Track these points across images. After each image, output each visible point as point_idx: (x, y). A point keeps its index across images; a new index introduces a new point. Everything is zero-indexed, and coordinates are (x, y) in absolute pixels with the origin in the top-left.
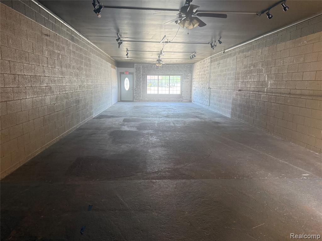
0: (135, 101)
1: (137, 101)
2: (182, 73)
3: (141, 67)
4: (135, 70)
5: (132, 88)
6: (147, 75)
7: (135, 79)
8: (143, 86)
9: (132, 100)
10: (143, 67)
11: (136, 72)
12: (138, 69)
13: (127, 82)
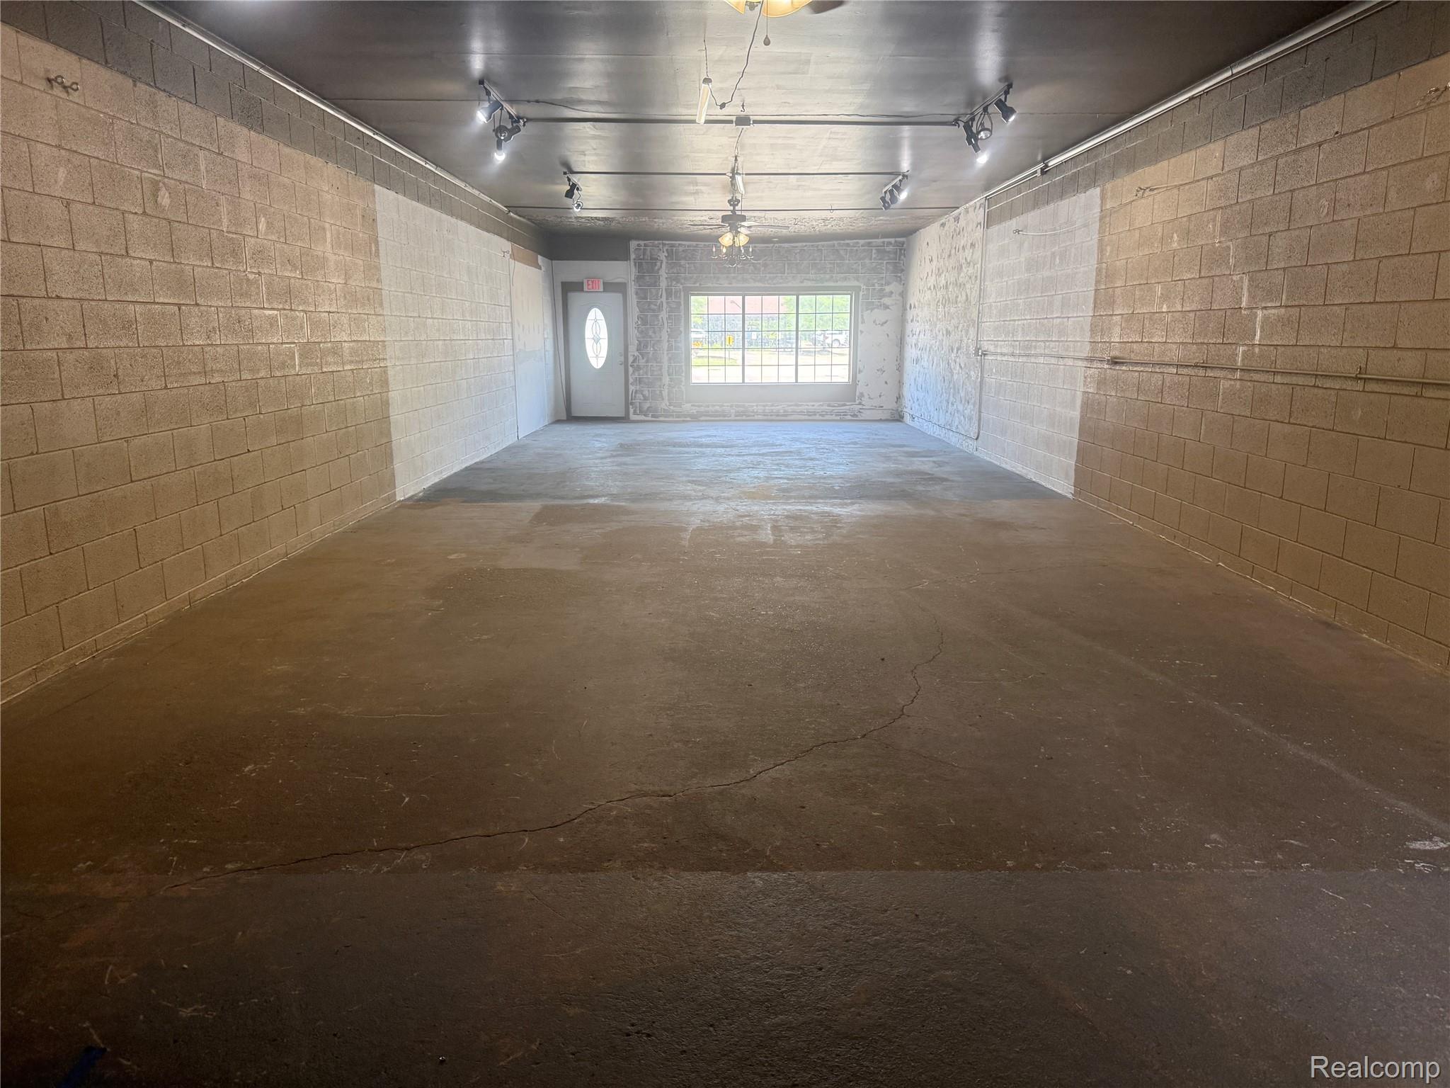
0: (633, 417)
1: (642, 417)
2: (857, 279)
3: (663, 256)
4: (634, 270)
5: (622, 359)
6: (689, 292)
7: (634, 312)
9: (622, 414)
10: (670, 255)
11: (639, 279)
12: (647, 268)
13: (598, 329)
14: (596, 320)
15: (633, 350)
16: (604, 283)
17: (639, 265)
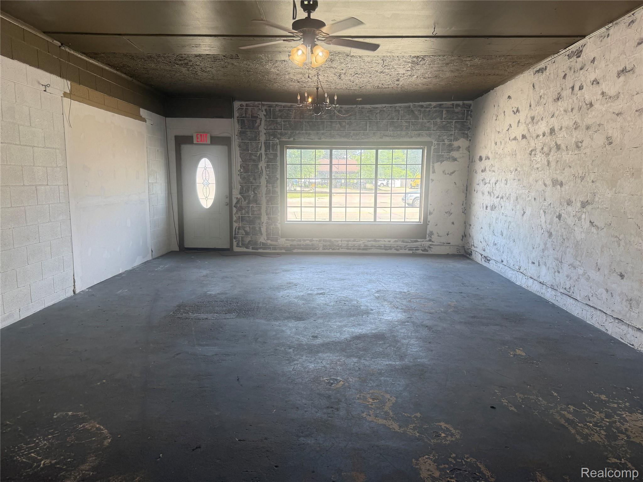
0: (236, 249)
1: (244, 250)
2: (430, 135)
3: (262, 114)
4: (237, 126)
5: (228, 200)
6: (284, 145)
7: (237, 161)
8: (268, 192)
9: (227, 246)
10: (269, 113)
11: (242, 134)
12: (248, 125)
13: (207, 175)
14: (205, 168)
15: (236, 194)
16: (212, 138)
17: (241, 121)
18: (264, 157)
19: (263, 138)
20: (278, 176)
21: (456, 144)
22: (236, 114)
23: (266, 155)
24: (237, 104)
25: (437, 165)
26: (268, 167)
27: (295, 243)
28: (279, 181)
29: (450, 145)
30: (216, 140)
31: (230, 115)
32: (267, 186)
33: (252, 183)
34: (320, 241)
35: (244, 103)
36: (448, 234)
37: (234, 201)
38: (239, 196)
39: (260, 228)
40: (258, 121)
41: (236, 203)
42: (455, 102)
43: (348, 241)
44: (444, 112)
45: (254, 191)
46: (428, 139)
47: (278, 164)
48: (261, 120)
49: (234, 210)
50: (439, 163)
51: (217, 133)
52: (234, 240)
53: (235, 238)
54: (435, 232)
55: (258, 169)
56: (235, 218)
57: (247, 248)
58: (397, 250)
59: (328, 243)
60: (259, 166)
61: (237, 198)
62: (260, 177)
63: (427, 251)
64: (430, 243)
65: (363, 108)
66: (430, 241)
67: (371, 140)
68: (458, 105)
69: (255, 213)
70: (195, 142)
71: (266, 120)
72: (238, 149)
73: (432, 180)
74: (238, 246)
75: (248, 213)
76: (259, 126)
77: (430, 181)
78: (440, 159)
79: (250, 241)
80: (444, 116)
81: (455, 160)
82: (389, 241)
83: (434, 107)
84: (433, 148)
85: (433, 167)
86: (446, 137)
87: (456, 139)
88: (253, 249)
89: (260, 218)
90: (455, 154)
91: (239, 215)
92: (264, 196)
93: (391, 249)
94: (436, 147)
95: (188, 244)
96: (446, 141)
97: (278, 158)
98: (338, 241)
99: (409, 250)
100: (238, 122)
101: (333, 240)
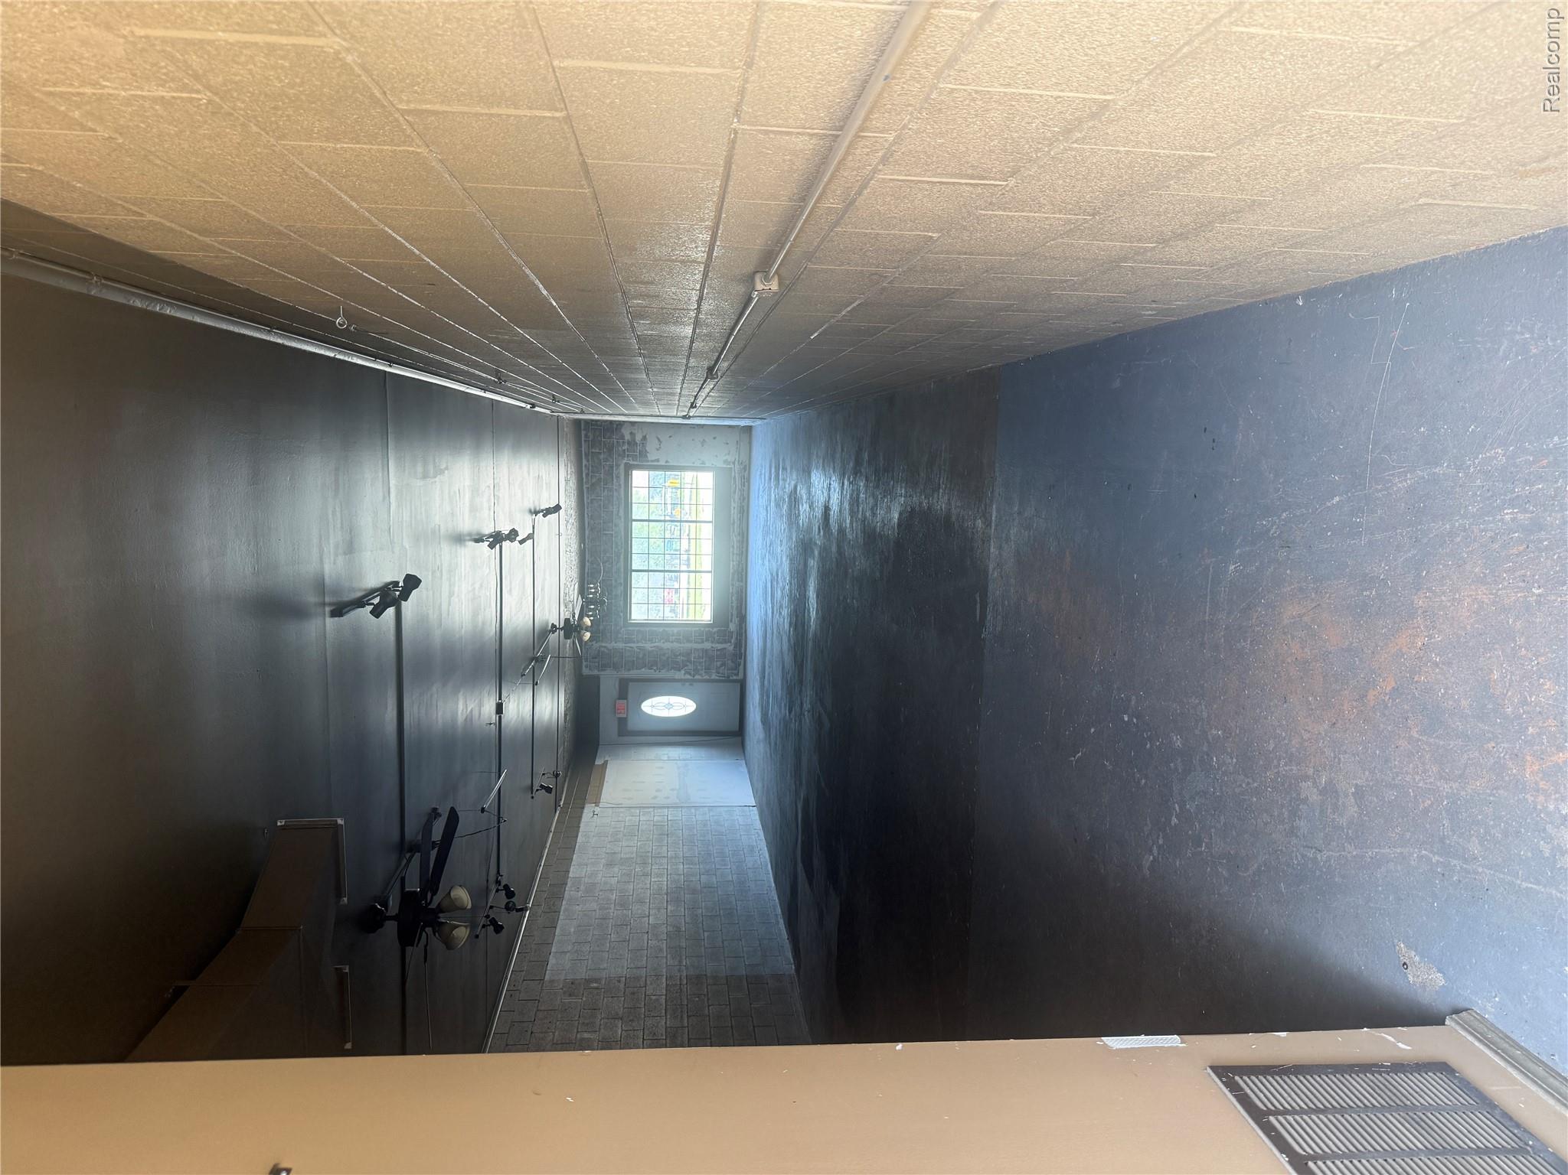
0: (741, 676)
1: (742, 667)
4: (608, 672)
5: (687, 684)
6: (628, 622)
7: (646, 673)
9: (738, 686)
11: (616, 667)
12: (605, 660)
13: (661, 704)
14: (653, 706)
16: (620, 698)
17: (604, 667)
18: (640, 645)
19: (620, 645)
20: (661, 629)
21: (627, 437)
22: (596, 672)
23: (638, 642)
24: (585, 671)
25: (651, 457)
26: (651, 640)
27: (735, 612)
28: (667, 629)
29: (629, 443)
30: (623, 694)
31: (598, 678)
32: (672, 642)
33: (668, 658)
34: (733, 585)
35: (584, 663)
36: (727, 444)
37: (688, 677)
38: (683, 672)
39: (718, 650)
40: (603, 649)
41: (690, 674)
42: (583, 439)
43: (733, 554)
44: (594, 450)
45: (678, 656)
46: (622, 467)
47: (647, 629)
48: (602, 647)
49: (697, 677)
50: (648, 455)
51: (615, 693)
52: (731, 678)
53: (728, 677)
54: (725, 458)
55: (653, 651)
56: (707, 677)
57: (739, 665)
58: (744, 499)
59: (736, 576)
60: (650, 649)
61: (685, 674)
62: (661, 649)
63: (746, 466)
64: (736, 463)
65: (588, 538)
66: (734, 463)
67: (622, 529)
68: (586, 436)
69: (701, 655)
70: (625, 716)
71: (602, 641)
72: (631, 672)
73: (667, 462)
74: (737, 674)
75: (700, 663)
76: (608, 649)
77: (667, 464)
78: (643, 454)
79: (732, 662)
80: (597, 451)
81: (644, 438)
82: (734, 508)
83: (588, 461)
84: (631, 462)
85: (652, 461)
86: (620, 449)
87: (623, 437)
88: (741, 658)
89: (706, 650)
90: (638, 438)
91: (703, 672)
92: (682, 645)
93: (743, 506)
94: (631, 458)
95: (736, 728)
96: (624, 448)
97: (642, 629)
98: (733, 565)
99: (744, 486)
100: (605, 670)
101: (731, 571)
